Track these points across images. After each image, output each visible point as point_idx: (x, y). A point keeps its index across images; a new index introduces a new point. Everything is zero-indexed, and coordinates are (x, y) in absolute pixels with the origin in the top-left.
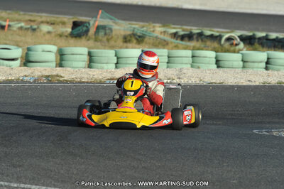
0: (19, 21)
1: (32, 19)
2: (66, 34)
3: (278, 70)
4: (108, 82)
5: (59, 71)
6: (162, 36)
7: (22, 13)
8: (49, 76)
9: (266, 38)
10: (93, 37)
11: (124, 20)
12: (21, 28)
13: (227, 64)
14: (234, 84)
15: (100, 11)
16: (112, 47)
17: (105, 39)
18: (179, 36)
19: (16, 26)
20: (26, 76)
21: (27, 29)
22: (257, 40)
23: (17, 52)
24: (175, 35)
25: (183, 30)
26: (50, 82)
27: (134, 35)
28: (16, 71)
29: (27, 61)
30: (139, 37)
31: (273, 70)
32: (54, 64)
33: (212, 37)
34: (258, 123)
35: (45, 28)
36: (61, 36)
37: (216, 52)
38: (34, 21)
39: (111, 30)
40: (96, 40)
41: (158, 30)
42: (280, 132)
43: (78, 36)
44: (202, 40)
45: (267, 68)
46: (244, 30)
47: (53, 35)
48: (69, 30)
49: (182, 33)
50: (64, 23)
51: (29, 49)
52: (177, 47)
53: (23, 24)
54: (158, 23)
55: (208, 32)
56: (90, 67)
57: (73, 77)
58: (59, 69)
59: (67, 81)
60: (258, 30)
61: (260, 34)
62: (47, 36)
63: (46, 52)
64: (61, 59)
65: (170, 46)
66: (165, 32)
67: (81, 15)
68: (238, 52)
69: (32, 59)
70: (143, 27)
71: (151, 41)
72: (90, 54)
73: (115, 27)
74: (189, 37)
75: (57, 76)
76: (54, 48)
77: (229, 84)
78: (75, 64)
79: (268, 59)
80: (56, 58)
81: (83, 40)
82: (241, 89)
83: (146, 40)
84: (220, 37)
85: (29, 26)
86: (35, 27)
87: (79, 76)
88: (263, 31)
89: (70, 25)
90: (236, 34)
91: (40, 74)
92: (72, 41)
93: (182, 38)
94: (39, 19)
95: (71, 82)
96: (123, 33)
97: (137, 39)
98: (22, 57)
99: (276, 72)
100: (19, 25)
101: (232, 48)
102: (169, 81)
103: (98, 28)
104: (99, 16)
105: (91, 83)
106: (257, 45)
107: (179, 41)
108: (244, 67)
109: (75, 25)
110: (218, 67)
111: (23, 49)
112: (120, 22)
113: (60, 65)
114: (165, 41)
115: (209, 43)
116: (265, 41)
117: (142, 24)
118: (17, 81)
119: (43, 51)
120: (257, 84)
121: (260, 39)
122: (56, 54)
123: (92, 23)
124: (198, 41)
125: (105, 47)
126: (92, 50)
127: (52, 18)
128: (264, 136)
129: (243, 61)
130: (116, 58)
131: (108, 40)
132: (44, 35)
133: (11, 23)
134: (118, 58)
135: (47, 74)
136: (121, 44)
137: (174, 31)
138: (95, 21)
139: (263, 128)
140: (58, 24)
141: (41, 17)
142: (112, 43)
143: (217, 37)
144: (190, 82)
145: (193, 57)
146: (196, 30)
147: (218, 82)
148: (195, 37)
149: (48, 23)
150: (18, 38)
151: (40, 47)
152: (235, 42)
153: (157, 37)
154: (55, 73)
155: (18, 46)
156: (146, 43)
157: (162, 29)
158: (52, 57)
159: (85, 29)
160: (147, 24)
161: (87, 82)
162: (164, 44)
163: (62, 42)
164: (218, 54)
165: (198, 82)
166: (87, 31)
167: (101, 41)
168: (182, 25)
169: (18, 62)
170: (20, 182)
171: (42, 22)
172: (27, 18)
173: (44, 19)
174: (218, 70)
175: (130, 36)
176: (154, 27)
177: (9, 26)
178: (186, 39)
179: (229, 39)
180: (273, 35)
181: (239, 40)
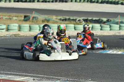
0: (5, 16)
1: (10, 15)
2: (22, 20)
3: (96, 30)
5: (19, 33)
6: (56, 20)
7: (6, 13)
8: (15, 35)
9: (92, 20)
10: (31, 21)
11: (42, 14)
12: (6, 18)
13: (78, 29)
15: (34, 12)
16: (38, 24)
17: (36, 21)
18: (62, 20)
19: (4, 18)
20: (7, 35)
21: (8, 19)
23: (4, 27)
24: (60, 19)
25: (63, 18)
26: (16, 36)
27: (46, 20)
28: (4, 33)
29: (8, 30)
30: (48, 20)
31: (94, 30)
32: (17, 30)
33: (73, 20)
35: (15, 18)
36: (20, 21)
37: (74, 24)
38: (10, 16)
39: (38, 18)
40: (32, 22)
41: (54, 18)
42: (96, 51)
43: (26, 21)
44: (70, 21)
45: (92, 30)
46: (84, 17)
47: (17, 20)
48: (23, 19)
49: (63, 19)
50: (21, 16)
51: (8, 25)
52: (61, 23)
53: (7, 17)
54: (55, 15)
55: (72, 18)
56: (30, 31)
57: (24, 34)
58: (19, 32)
59: (21, 36)
60: (89, 17)
61: (90, 18)
62: (15, 21)
63: (14, 26)
64: (20, 28)
65: (59, 23)
66: (57, 18)
67: (28, 13)
68: (82, 25)
69: (9, 29)
70: (49, 17)
71: (52, 22)
72: (30, 27)
73: (39, 17)
74: (65, 20)
75: (18, 34)
76: (17, 25)
78: (25, 30)
79: (92, 27)
80: (18, 28)
81: (28, 22)
83: (50, 21)
84: (76, 20)
85: (9, 18)
86: (11, 18)
87: (26, 34)
88: (91, 17)
89: (23, 17)
90: (81, 19)
91: (12, 34)
92: (24, 22)
93: (63, 20)
94: (12, 15)
95: (23, 36)
96: (42, 19)
97: (47, 21)
98: (6, 28)
99: (95, 31)
100: (5, 17)
101: (80, 23)
103: (33, 18)
104: (33, 14)
106: (89, 22)
107: (62, 21)
109: (25, 17)
110: (75, 30)
111: (6, 26)
112: (41, 15)
113: (19, 30)
114: (57, 21)
115: (72, 22)
116: (91, 21)
117: (48, 16)
118: (4, 36)
119: (13, 26)
121: (90, 20)
122: (18, 27)
123: (31, 16)
124: (68, 21)
125: (35, 24)
126: (31, 25)
127: (17, 14)
128: (90, 53)
130: (39, 28)
131: (37, 22)
132: (14, 20)
133: (3, 17)
134: (40, 28)
135: (14, 34)
136: (41, 23)
137: (60, 18)
138: (32, 15)
140: (19, 17)
141: (13, 14)
142: (38, 23)
143: (75, 20)
145: (66, 26)
146: (67, 18)
148: (67, 20)
149: (16, 16)
150: (5, 22)
151: (12, 25)
152: (81, 21)
153: (54, 20)
154: (17, 33)
155: (5, 24)
156: (50, 22)
157: (56, 17)
158: (17, 28)
159: (28, 18)
160: (50, 16)
161: (29, 36)
162: (56, 22)
163: (20, 23)
164: (75, 25)
166: (29, 19)
167: (34, 22)
168: (63, 16)
169: (5, 30)
170: (4, 71)
171: (13, 16)
172: (9, 15)
173: (14, 15)
174: (75, 31)
175: (44, 20)
176: (53, 17)
177: (2, 18)
178: (64, 21)
179: (79, 20)
180: (94, 19)
181: (82, 20)
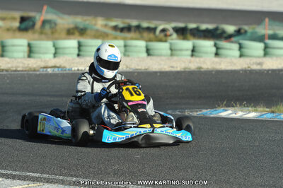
2: (14, 28)
4: (42, 70)
10: (39, 30)
14: (157, 70)
17: (49, 32)
18: (119, 29)
22: (188, 32)
27: (76, 28)
30: (82, 30)
31: (197, 56)
34: (175, 104)
36: (8, 30)
37: (147, 41)
39: (55, 24)
40: (41, 33)
41: (100, 23)
42: (192, 112)
43: (25, 30)
44: (139, 32)
45: (192, 55)
48: (17, 24)
49: (121, 26)
50: (14, 19)
55: (145, 24)
56: (29, 56)
57: (9, 66)
59: (3, 70)
61: (192, 26)
64: (3, 50)
66: (106, 25)
70: (85, 20)
71: (93, 33)
73: (60, 21)
74: (128, 29)
79: (194, 47)
82: (164, 74)
83: (87, 32)
84: (154, 30)
87: (15, 65)
88: (195, 22)
89: (18, 20)
90: (169, 26)
92: (18, 34)
93: (122, 30)
95: (7, 71)
96: (67, 26)
97: (79, 32)
101: (164, 39)
103: (44, 22)
104: (44, 12)
105: (25, 71)
106: (189, 36)
108: (172, 55)
109: (23, 20)
110: (148, 55)
113: (2, 56)
114: (105, 33)
115: (145, 34)
116: (196, 32)
120: (179, 69)
124: (135, 32)
126: (32, 42)
127: (3, 14)
129: (171, 49)
130: (54, 48)
131: (53, 33)
134: (56, 49)
136: (64, 36)
137: (115, 24)
138: (41, 16)
139: (176, 109)
140: (9, 19)
143: (152, 29)
145: (125, 46)
146: (134, 23)
147: (143, 68)
148: (133, 29)
153: (98, 30)
156: (87, 35)
157: (104, 23)
159: (31, 23)
160: (90, 18)
161: (22, 71)
166: (34, 25)
167: (46, 34)
175: (73, 29)
176: (96, 21)
178: (126, 31)
179: (163, 30)
180: (204, 27)
181: (172, 31)
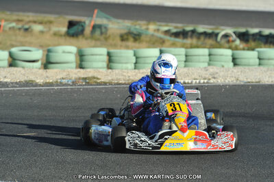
9: (260, 34)
13: (244, 61)
17: (102, 38)
22: (251, 37)
24: (167, 32)
27: (130, 33)
33: (205, 34)
49: (174, 30)
51: (49, 51)
72: (109, 54)
74: (183, 34)
77: (267, 83)
80: (76, 59)
83: (142, 38)
97: (134, 37)
102: (206, 81)
114: (161, 38)
119: (64, 52)
121: (254, 35)
122: (76, 55)
124: (192, 38)
127: (40, 17)
134: (137, 58)
137: (167, 28)
144: (227, 81)
152: (231, 39)
153: (153, 35)
159: (80, 28)
165: (235, 82)
